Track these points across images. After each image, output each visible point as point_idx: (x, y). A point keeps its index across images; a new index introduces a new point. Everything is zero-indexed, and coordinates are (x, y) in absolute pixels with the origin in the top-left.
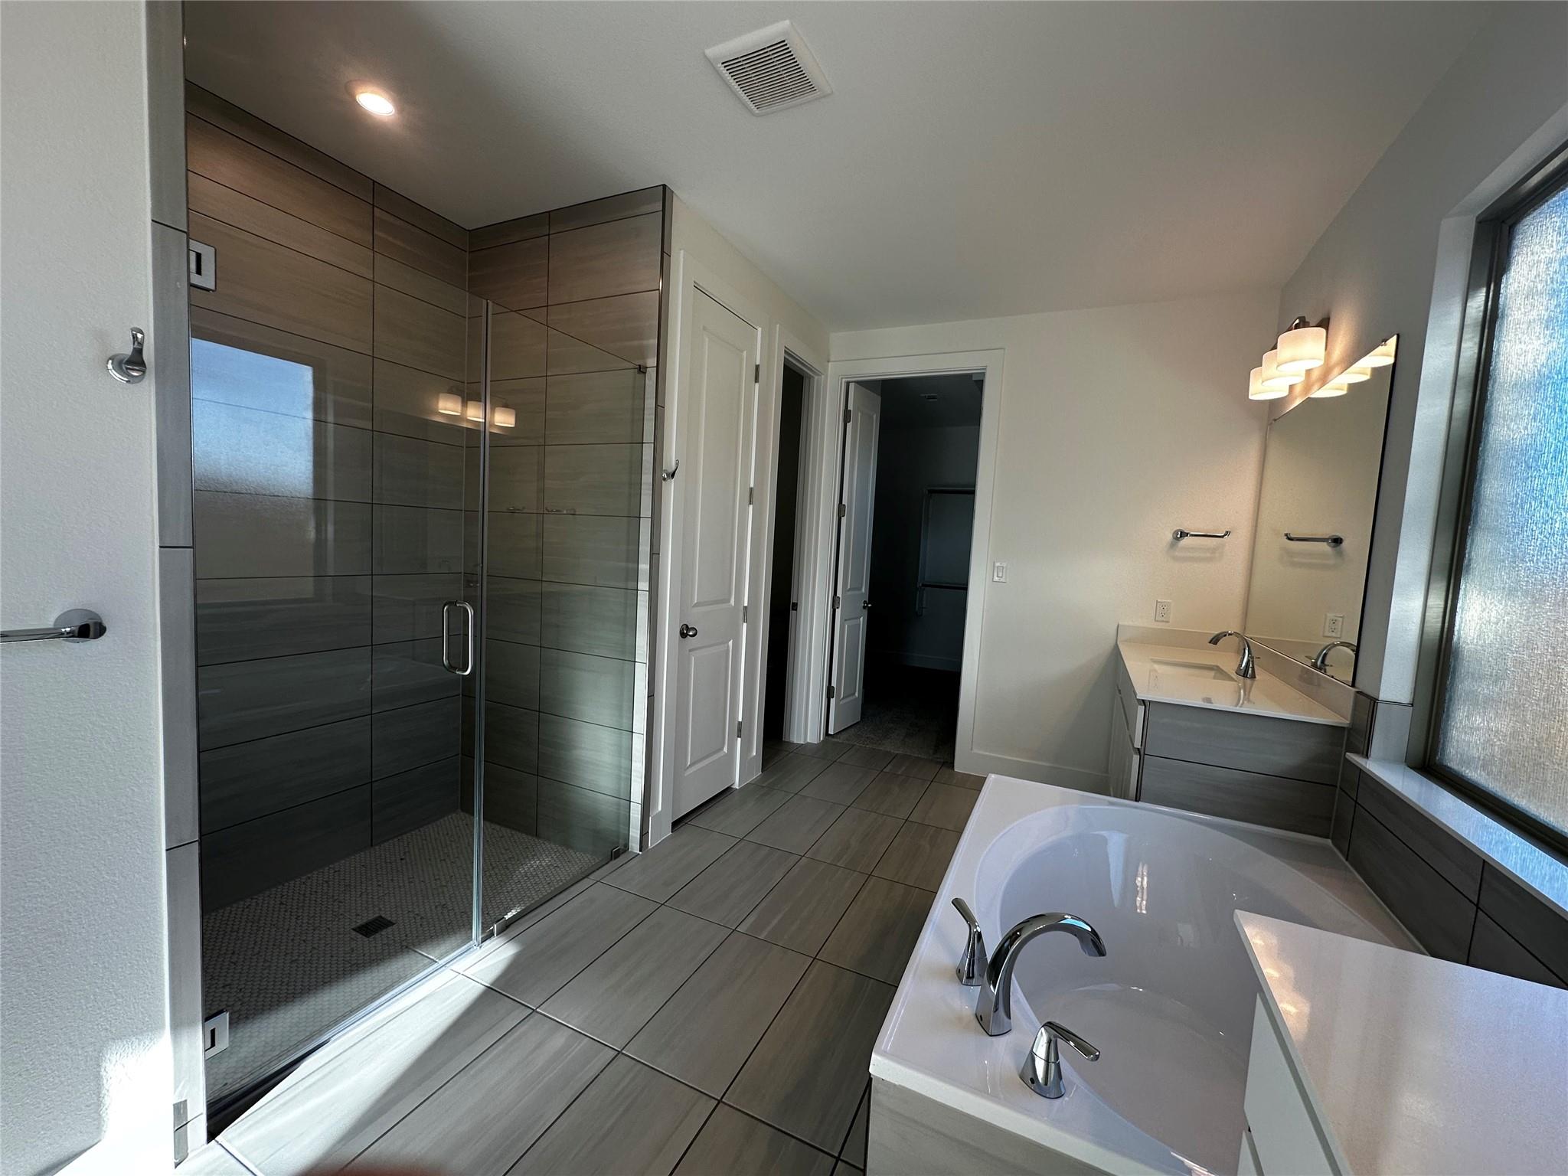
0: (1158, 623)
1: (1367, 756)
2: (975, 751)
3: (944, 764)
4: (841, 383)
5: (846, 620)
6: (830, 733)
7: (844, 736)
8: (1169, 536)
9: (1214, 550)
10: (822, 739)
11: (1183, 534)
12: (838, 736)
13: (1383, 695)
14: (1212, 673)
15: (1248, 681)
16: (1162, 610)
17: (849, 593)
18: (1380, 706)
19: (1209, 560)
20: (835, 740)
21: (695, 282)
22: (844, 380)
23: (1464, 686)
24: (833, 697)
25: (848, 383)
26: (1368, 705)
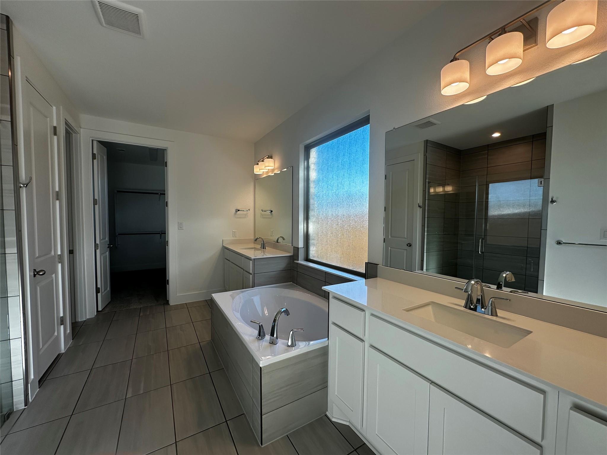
0: (234, 238)
1: (298, 261)
2: (178, 295)
3: (164, 304)
4: (90, 140)
5: (102, 254)
6: (99, 310)
7: (107, 310)
8: (234, 211)
9: (246, 215)
10: (96, 314)
11: (239, 210)
12: (104, 310)
13: (299, 247)
14: (253, 250)
15: (265, 249)
16: (234, 234)
17: (102, 241)
18: (299, 249)
19: (245, 217)
20: (103, 312)
21: (26, 77)
22: (91, 139)
23: (311, 242)
24: (99, 292)
25: (92, 141)
26: (296, 249)
